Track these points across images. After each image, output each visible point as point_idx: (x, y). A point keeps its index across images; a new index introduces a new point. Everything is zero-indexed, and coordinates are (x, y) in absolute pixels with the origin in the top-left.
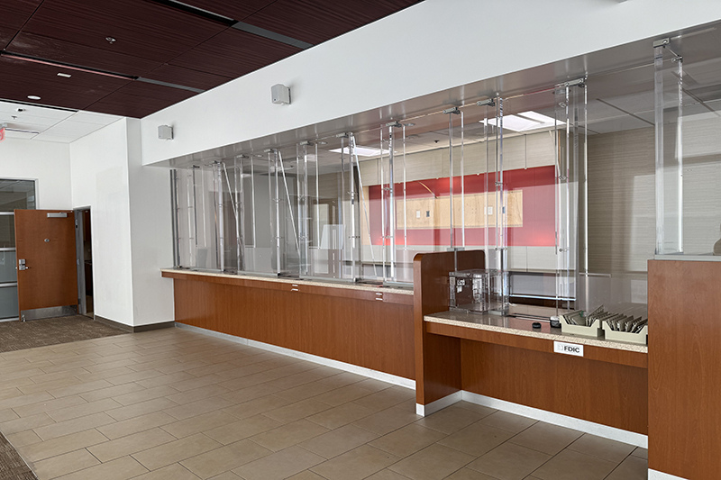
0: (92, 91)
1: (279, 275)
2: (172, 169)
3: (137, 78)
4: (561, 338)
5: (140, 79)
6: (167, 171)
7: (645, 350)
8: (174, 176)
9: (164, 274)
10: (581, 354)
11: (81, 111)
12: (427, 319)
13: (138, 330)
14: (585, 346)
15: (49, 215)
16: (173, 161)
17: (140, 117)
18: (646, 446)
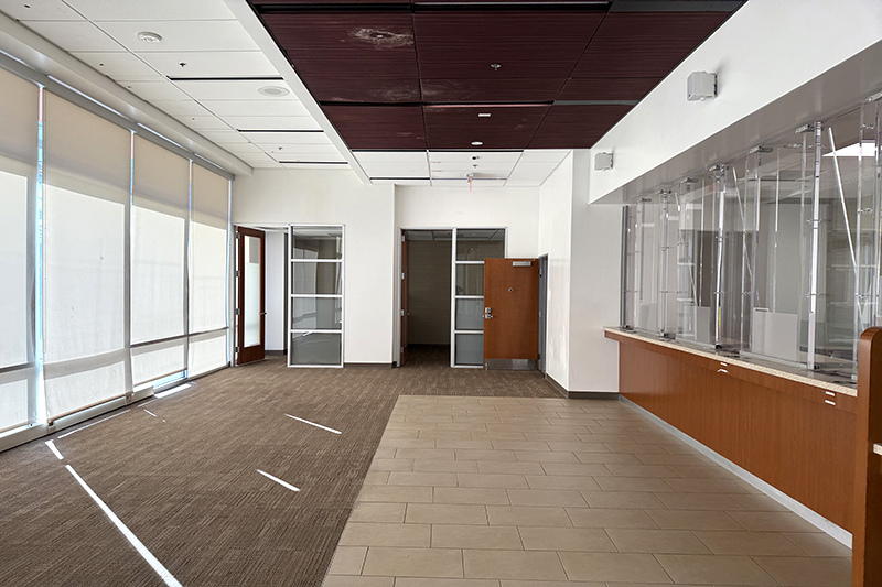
0: (521, 126)
1: (717, 346)
2: (625, 204)
3: (552, 102)
5: (556, 103)
6: (618, 209)
8: (626, 215)
9: (607, 334)
11: (526, 150)
12: (878, 449)
13: (574, 396)
15: (514, 264)
16: (625, 196)
17: (589, 146)
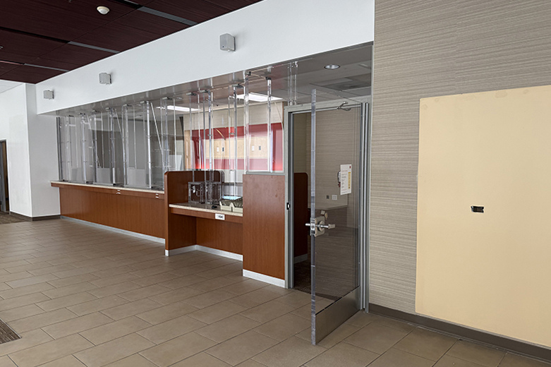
2: (58, 117)
3: (24, 64)
4: (219, 212)
5: (26, 65)
6: (54, 118)
7: (241, 215)
8: (59, 122)
9: (53, 185)
10: (224, 219)
12: (171, 206)
13: (35, 219)
14: (225, 215)
16: (58, 112)
17: (35, 83)
18: (242, 260)
